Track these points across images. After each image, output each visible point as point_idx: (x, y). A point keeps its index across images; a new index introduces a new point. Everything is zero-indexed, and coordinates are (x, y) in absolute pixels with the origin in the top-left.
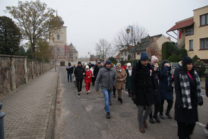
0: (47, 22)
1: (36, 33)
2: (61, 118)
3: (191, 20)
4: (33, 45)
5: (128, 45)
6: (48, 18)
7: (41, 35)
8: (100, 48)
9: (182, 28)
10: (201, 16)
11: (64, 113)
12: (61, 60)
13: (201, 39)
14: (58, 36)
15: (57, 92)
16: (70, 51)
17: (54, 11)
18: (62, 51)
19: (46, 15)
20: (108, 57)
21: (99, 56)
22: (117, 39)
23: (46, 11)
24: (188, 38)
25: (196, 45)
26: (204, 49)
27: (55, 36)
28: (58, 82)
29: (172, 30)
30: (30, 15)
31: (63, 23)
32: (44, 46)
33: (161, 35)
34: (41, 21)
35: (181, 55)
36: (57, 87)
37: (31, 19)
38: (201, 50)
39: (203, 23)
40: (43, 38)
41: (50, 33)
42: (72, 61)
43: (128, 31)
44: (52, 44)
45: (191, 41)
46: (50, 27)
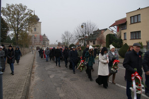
0: (27, 19)
1: (19, 26)
2: (34, 81)
3: (125, 19)
4: (17, 35)
5: (83, 36)
6: (28, 16)
7: (22, 28)
8: (65, 37)
9: (120, 25)
10: (131, 17)
11: (36, 79)
12: (37, 46)
13: (131, 32)
14: (35, 29)
15: (33, 67)
16: (44, 39)
17: (32, 11)
18: (38, 39)
19: (27, 14)
20: (70, 44)
21: (64, 43)
22: (76, 31)
23: (26, 11)
24: (123, 32)
25: (128, 36)
26: (133, 39)
27: (33, 29)
28: (34, 61)
29: (113, 26)
30: (15, 14)
31: (39, 19)
32: (25, 36)
33: (107, 29)
34: (23, 18)
35: (118, 43)
36: (33, 64)
37: (15, 16)
38: (131, 39)
39: (133, 22)
40: (24, 30)
41: (29, 27)
42: (45, 46)
43: (82, 26)
44: (30, 34)
45: (125, 33)
46: (29, 23)
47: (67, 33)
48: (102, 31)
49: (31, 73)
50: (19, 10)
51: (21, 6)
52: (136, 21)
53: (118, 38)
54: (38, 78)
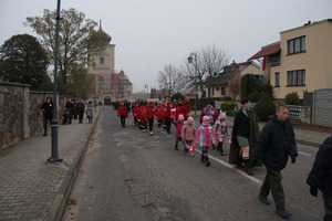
0: (85, 40)
1: (69, 55)
3: (277, 45)
5: (200, 77)
6: (87, 35)
7: (76, 59)
8: (165, 78)
9: (270, 56)
10: (289, 41)
12: (105, 96)
13: (288, 72)
14: (102, 59)
16: (120, 81)
17: (96, 24)
18: (108, 82)
19: (84, 30)
22: (185, 66)
23: (83, 24)
24: (274, 70)
26: (292, 86)
27: (97, 61)
29: (256, 57)
30: (60, 29)
31: (110, 39)
34: (76, 38)
37: (61, 34)
38: (288, 86)
39: (292, 51)
40: (79, 62)
41: (89, 56)
42: (122, 97)
43: (190, 59)
44: (91, 71)
45: (277, 74)
46: (88, 47)
47: (169, 70)
48: (241, 67)
50: (69, 21)
51: (72, 13)
52: (298, 50)
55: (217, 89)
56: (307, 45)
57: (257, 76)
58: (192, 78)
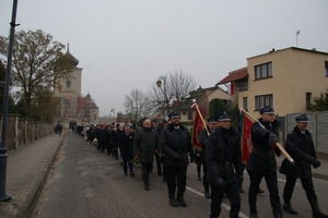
0: (52, 62)
1: (34, 77)
3: (244, 71)
4: (27, 95)
6: (54, 57)
7: (41, 81)
8: (131, 103)
10: (255, 67)
12: (70, 120)
13: (256, 97)
14: (69, 83)
16: (87, 105)
17: (63, 46)
18: (74, 106)
19: (51, 52)
21: (130, 115)
22: (153, 91)
23: (51, 46)
24: (242, 95)
27: (63, 83)
28: (59, 149)
29: (223, 82)
30: (26, 51)
31: (77, 63)
32: (45, 97)
34: (42, 60)
36: (56, 154)
37: (26, 55)
38: (256, 110)
39: (259, 77)
40: (44, 85)
41: (55, 78)
42: (88, 121)
43: (159, 83)
44: (57, 94)
45: (245, 99)
46: (55, 70)
47: (136, 94)
49: (50, 167)
50: (36, 42)
51: (39, 35)
52: (265, 75)
53: (233, 107)
54: (61, 176)
55: (184, 114)
56: (274, 70)
57: (225, 101)
58: (159, 103)
